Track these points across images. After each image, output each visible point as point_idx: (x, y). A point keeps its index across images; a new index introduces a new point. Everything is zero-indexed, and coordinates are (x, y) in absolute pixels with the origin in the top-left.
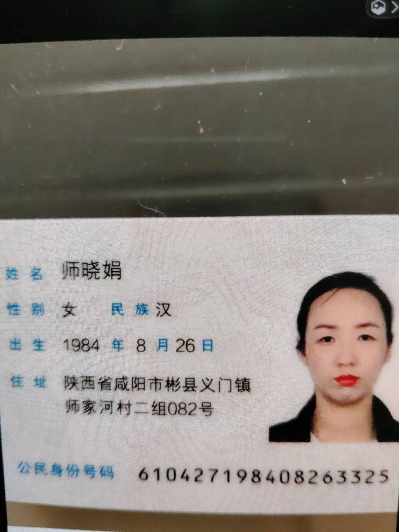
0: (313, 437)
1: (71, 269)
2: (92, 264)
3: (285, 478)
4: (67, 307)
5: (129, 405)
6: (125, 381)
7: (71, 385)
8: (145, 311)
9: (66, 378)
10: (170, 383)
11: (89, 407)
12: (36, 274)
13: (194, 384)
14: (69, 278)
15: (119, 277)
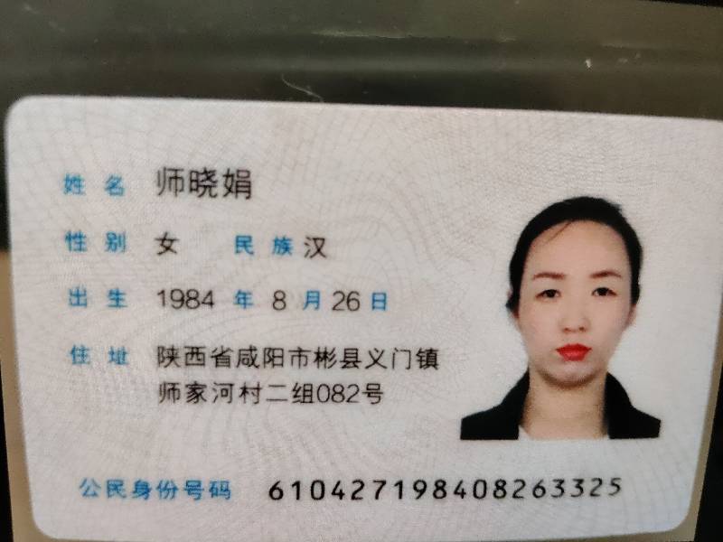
0: (522, 432)
1: (170, 180)
2: (205, 172)
3: (480, 491)
4: (164, 240)
5: (258, 389)
6: (254, 353)
7: (167, 361)
8: (287, 249)
9: (161, 349)
10: (322, 355)
11: (196, 392)
12: (114, 186)
13: (357, 357)
14: (169, 195)
15: (247, 195)
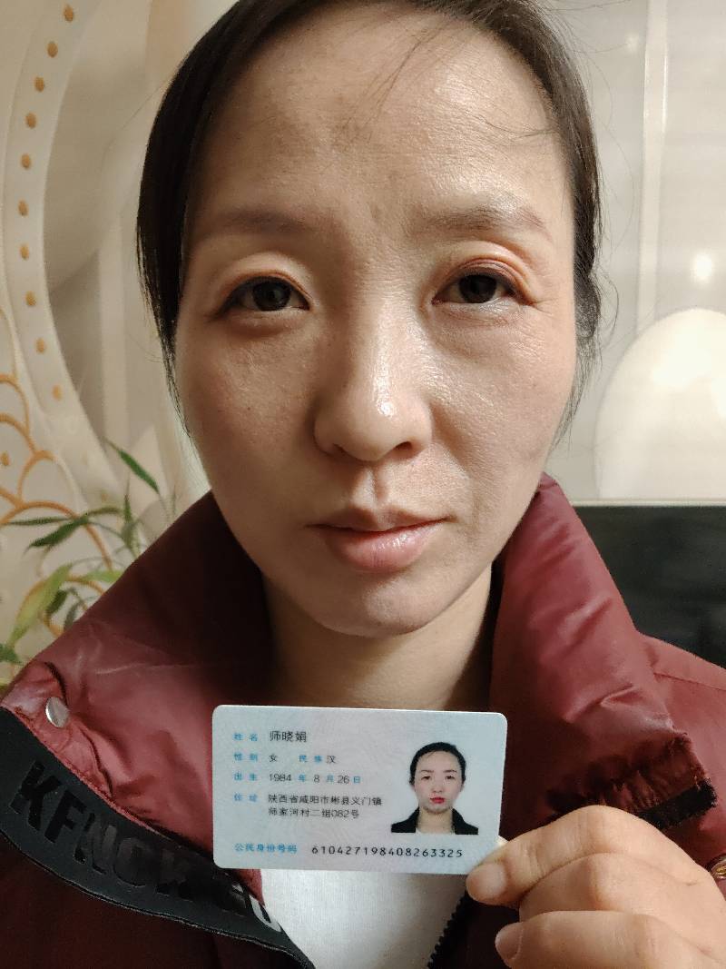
0: (417, 830)
1: (275, 735)
2: (289, 733)
3: (400, 853)
4: (272, 756)
5: (308, 811)
6: (307, 798)
7: (272, 800)
8: (320, 760)
9: (270, 796)
10: (334, 799)
12: (253, 738)
13: (348, 800)
14: (275, 741)
15: (305, 741)
